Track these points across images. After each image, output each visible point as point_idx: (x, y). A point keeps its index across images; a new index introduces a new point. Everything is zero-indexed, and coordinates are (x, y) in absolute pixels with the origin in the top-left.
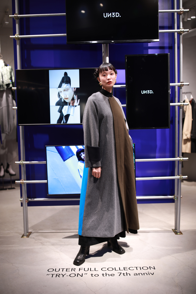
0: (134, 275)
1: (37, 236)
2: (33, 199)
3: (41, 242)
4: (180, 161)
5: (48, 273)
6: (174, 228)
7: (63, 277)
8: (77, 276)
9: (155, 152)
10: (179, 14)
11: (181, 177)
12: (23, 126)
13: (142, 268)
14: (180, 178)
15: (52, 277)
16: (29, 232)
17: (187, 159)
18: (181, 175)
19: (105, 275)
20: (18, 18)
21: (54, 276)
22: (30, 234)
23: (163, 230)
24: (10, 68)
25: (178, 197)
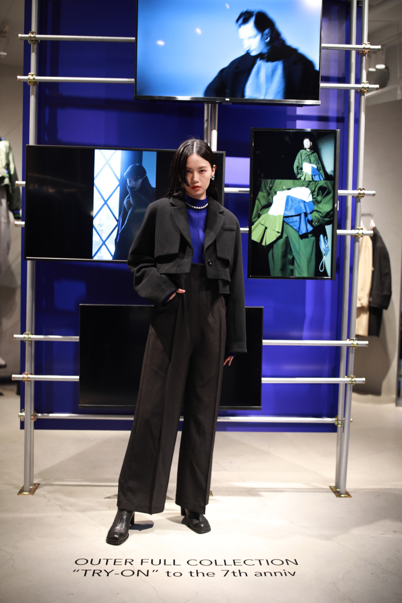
0: (256, 575)
1: (50, 492)
2: (45, 414)
3: (60, 505)
4: (352, 347)
5: (77, 567)
6: (333, 484)
7: (108, 575)
8: (138, 575)
9: (301, 327)
10: (360, 54)
11: (353, 380)
12: (34, 261)
13: (272, 562)
14: (350, 382)
15: (85, 575)
16: (35, 484)
17: (367, 344)
18: (352, 376)
19: (194, 574)
20: (36, 40)
21: (90, 573)
22: (37, 488)
23: (311, 487)
24: (6, 146)
25: (344, 420)
